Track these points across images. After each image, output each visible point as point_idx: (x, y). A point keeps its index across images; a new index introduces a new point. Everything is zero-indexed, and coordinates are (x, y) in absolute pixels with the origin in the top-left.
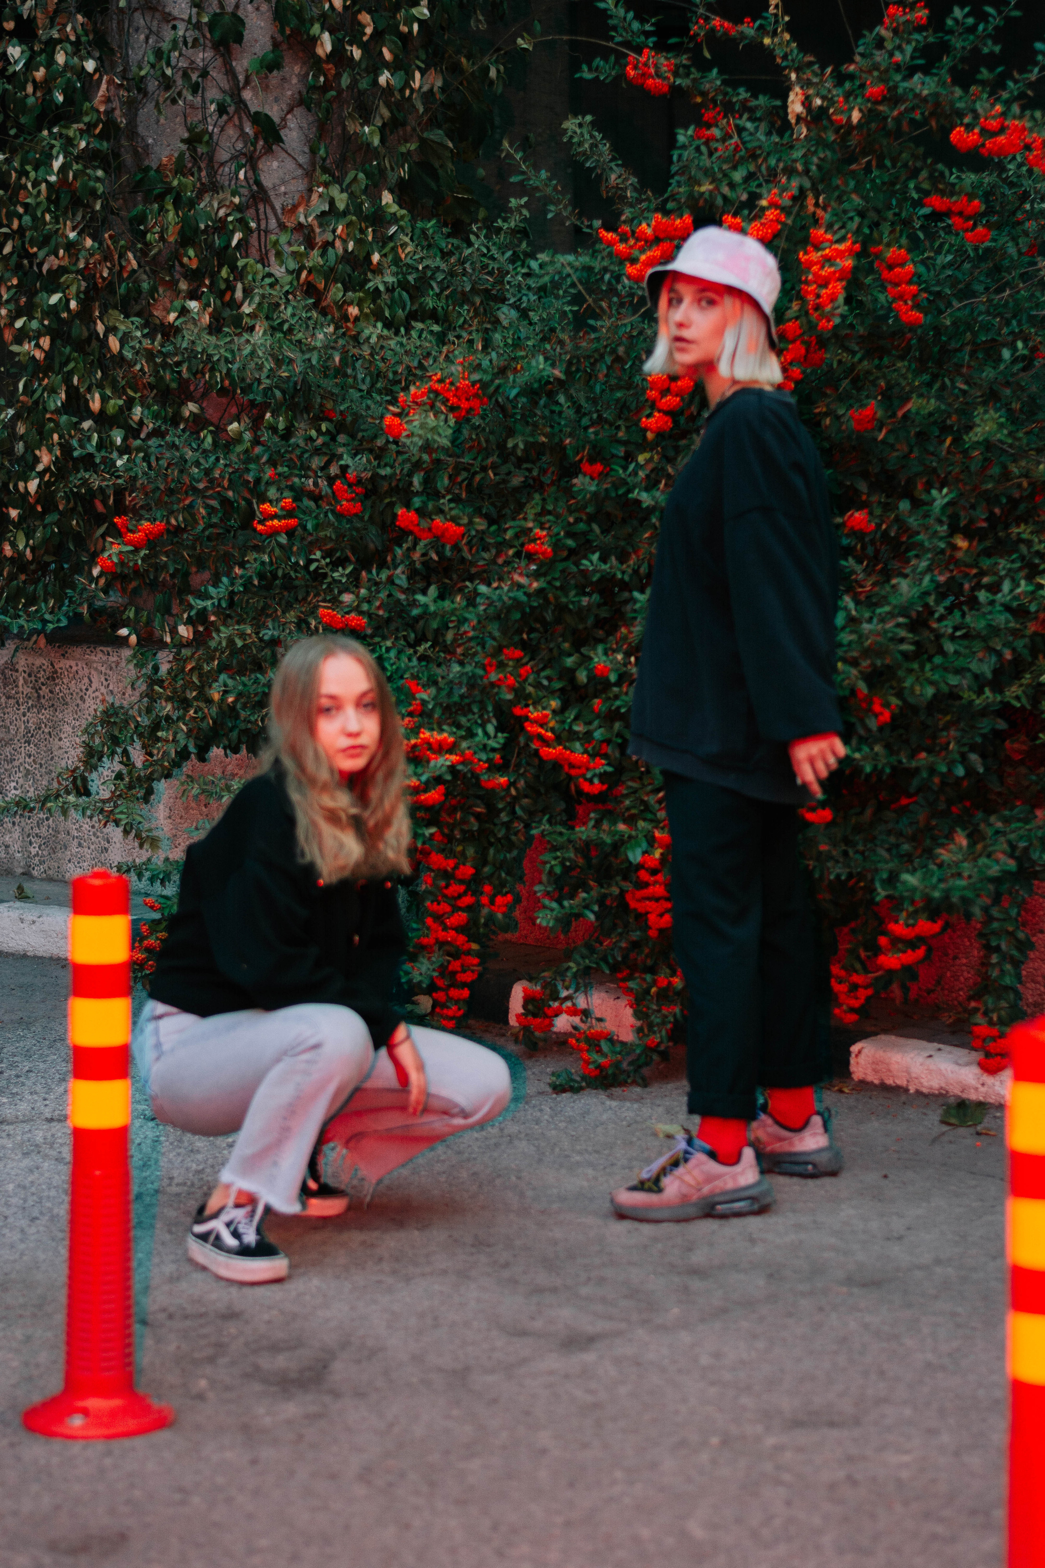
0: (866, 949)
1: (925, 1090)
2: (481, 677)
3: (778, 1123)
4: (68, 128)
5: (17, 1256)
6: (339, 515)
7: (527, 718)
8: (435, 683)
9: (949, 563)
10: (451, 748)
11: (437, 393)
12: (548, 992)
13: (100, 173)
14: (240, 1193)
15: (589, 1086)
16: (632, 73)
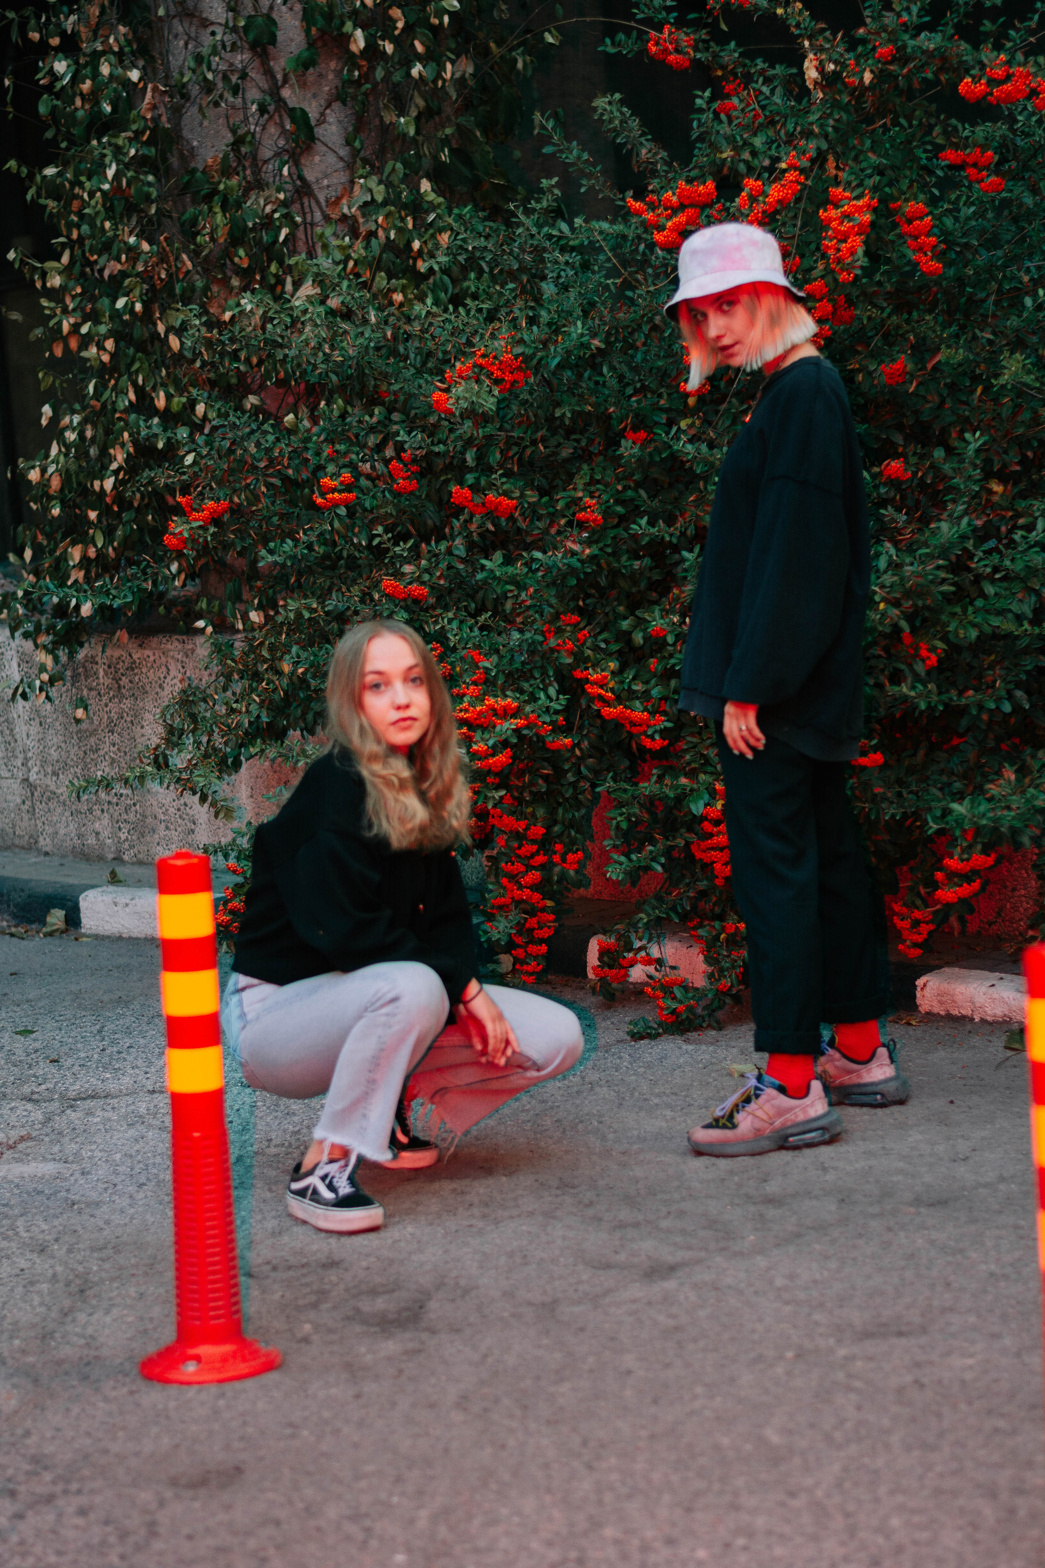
0: (926, 886)
1: (989, 1019)
2: (541, 643)
3: (845, 1056)
4: (117, 136)
5: (127, 1220)
6: (397, 494)
7: (587, 681)
8: (497, 651)
9: (985, 507)
10: (515, 713)
11: (481, 367)
12: (622, 943)
13: (150, 178)
14: (333, 1146)
15: (665, 1032)
16: (654, 49)
